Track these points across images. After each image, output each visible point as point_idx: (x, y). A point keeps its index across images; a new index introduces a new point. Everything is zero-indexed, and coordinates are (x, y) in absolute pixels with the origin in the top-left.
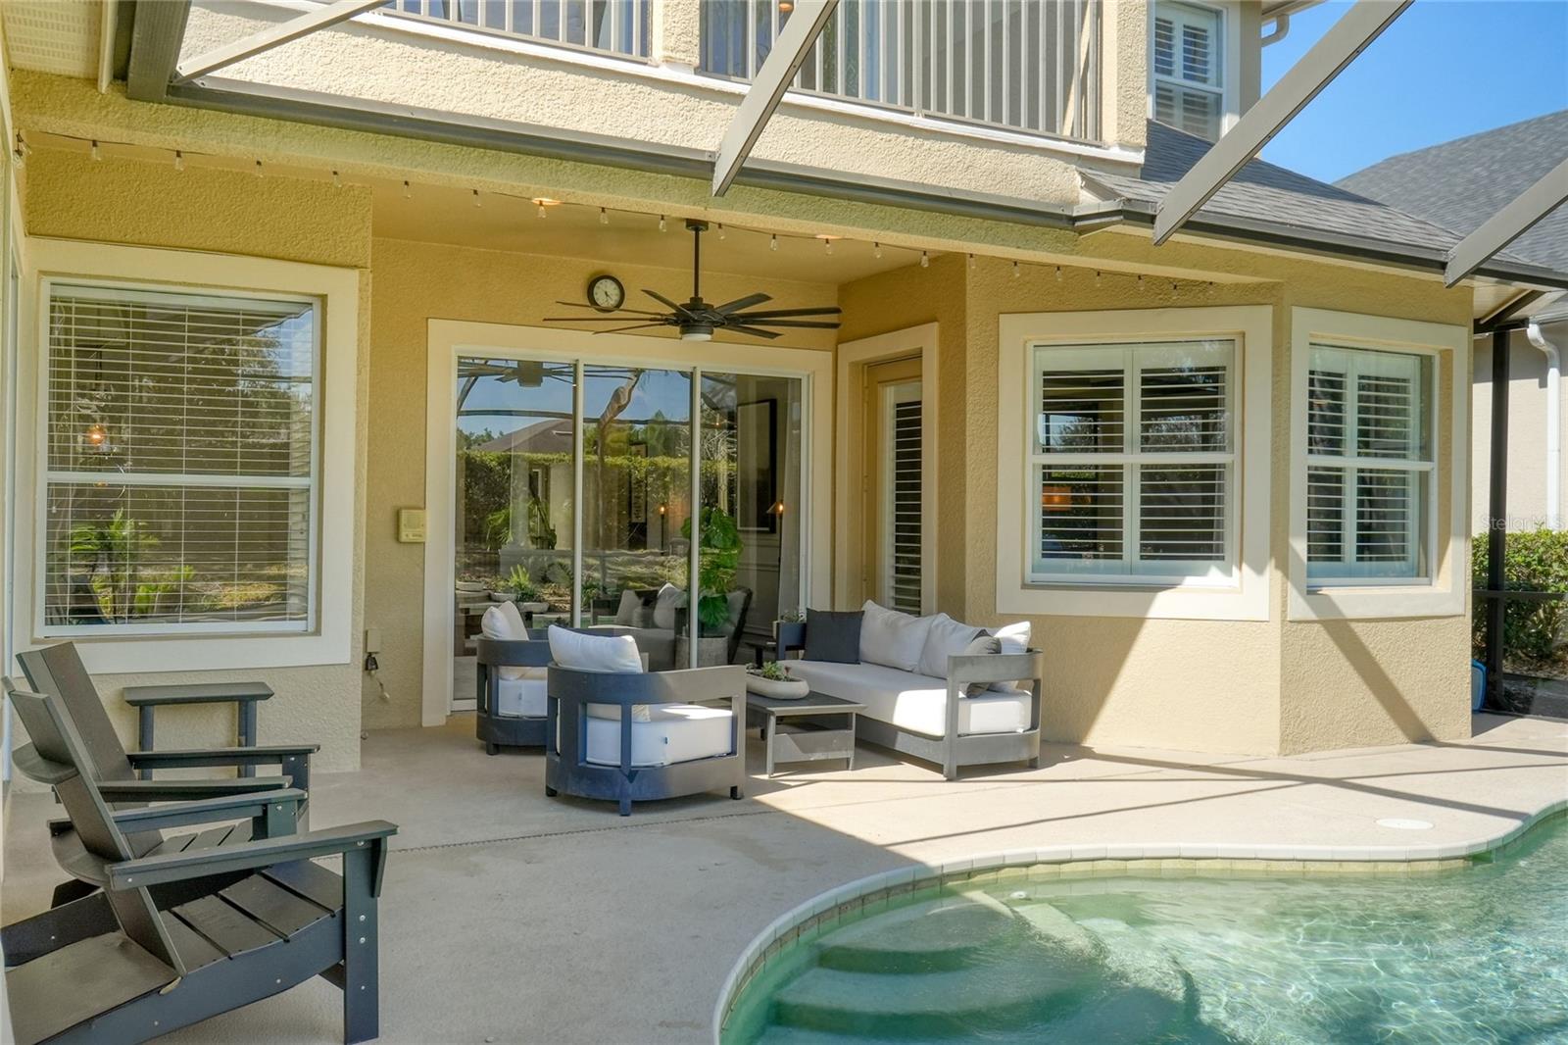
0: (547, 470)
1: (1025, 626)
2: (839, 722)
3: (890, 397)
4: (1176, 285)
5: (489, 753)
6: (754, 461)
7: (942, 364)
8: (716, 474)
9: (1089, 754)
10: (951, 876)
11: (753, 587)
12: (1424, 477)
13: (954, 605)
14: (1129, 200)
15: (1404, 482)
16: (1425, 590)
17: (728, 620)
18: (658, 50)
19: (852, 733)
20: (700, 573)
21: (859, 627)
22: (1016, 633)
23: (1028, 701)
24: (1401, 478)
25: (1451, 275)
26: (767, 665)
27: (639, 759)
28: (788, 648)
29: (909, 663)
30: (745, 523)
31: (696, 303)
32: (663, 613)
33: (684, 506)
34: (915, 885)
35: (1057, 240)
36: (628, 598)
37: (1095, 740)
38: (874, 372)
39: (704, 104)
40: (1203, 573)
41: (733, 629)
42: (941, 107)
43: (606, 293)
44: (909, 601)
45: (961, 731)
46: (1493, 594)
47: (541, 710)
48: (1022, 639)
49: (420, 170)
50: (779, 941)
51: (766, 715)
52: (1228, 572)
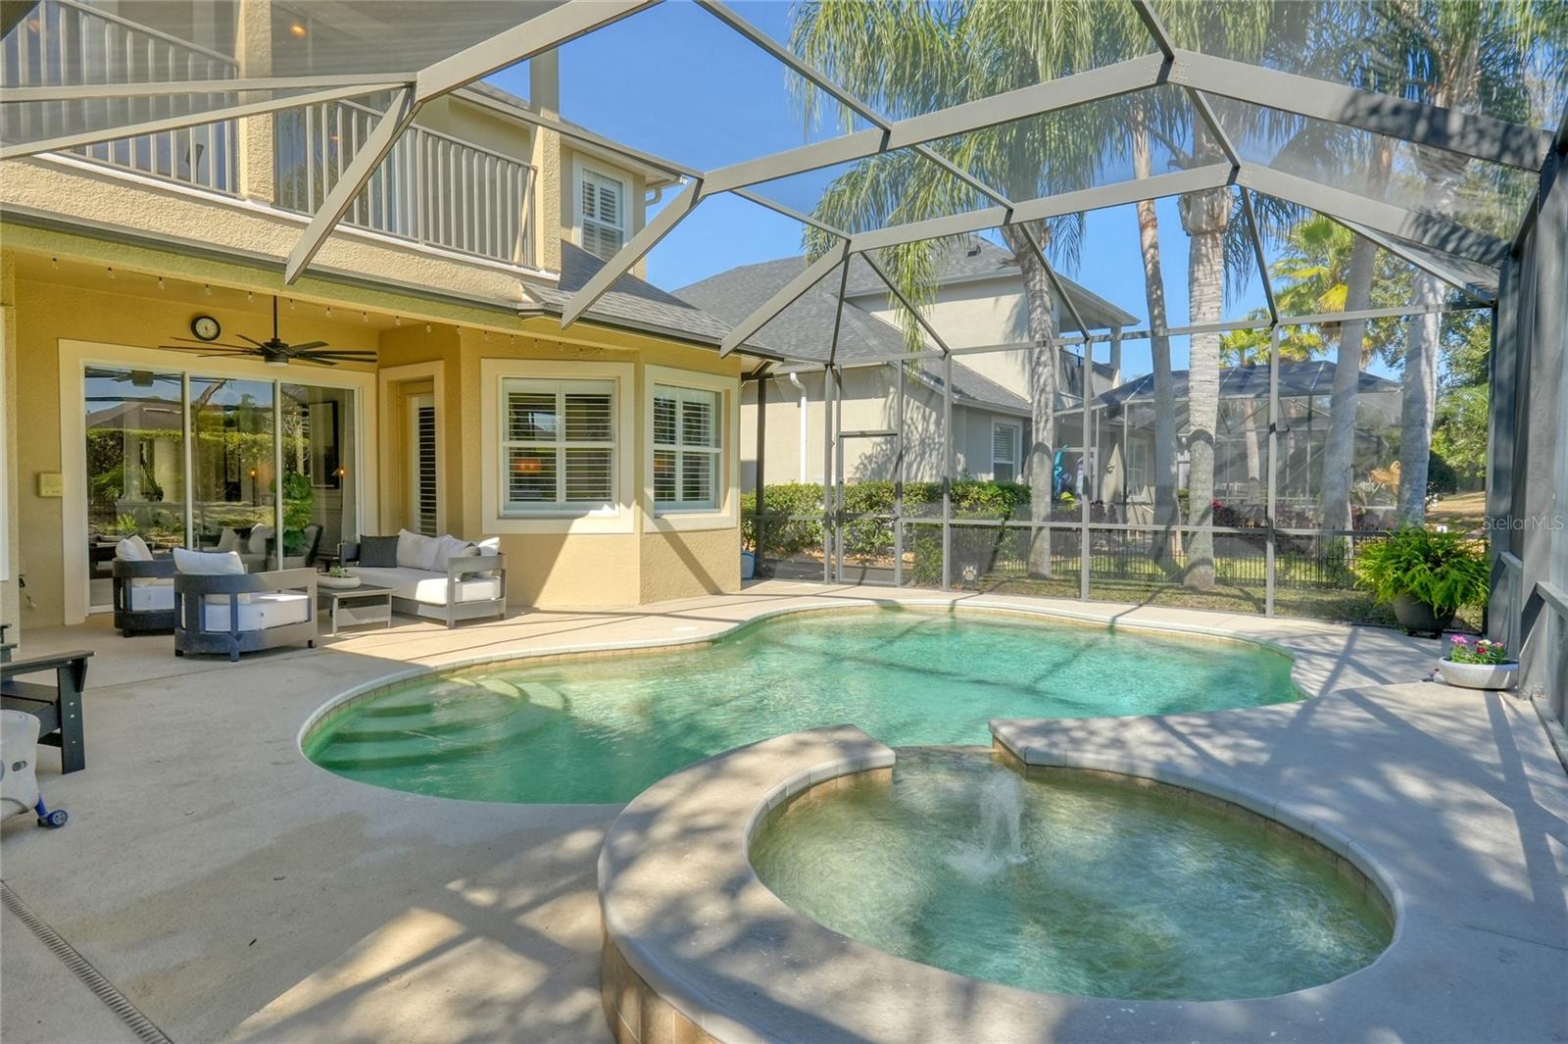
0: (151, 443)
1: (496, 540)
2: (380, 600)
3: (415, 404)
4: (582, 349)
5: (126, 636)
6: (322, 443)
7: (447, 385)
8: (295, 446)
9: (537, 611)
10: (442, 672)
11: (324, 524)
12: (717, 455)
13: (456, 530)
14: (547, 304)
15: (707, 458)
16: (718, 515)
17: (305, 545)
18: (244, 190)
19: (389, 606)
20: (284, 518)
21: (396, 545)
22: (491, 544)
23: (499, 582)
24: (707, 456)
25: (723, 353)
26: (332, 569)
27: (244, 626)
28: (348, 560)
29: (426, 564)
30: (316, 482)
31: (275, 343)
32: (256, 543)
33: (270, 470)
34: (421, 677)
35: (509, 321)
36: (228, 534)
37: (542, 603)
38: (404, 388)
39: (278, 226)
40: (600, 508)
41: (309, 550)
42: (437, 239)
43: (206, 328)
44: (429, 529)
45: (457, 600)
46: (758, 517)
47: (171, 605)
48: (495, 547)
49: (68, 254)
50: (337, 707)
51: (331, 599)
52: (613, 508)
